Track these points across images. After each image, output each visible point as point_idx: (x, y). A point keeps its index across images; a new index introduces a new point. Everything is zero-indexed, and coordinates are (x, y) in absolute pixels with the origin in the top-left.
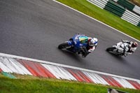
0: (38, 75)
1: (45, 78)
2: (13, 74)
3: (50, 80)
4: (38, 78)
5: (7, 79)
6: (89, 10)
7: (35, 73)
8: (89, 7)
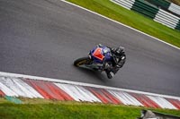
0: (51, 98)
1: (61, 101)
2: (20, 98)
3: (66, 104)
4: (52, 102)
5: (12, 105)
6: (113, 11)
7: (47, 95)
8: (112, 8)
